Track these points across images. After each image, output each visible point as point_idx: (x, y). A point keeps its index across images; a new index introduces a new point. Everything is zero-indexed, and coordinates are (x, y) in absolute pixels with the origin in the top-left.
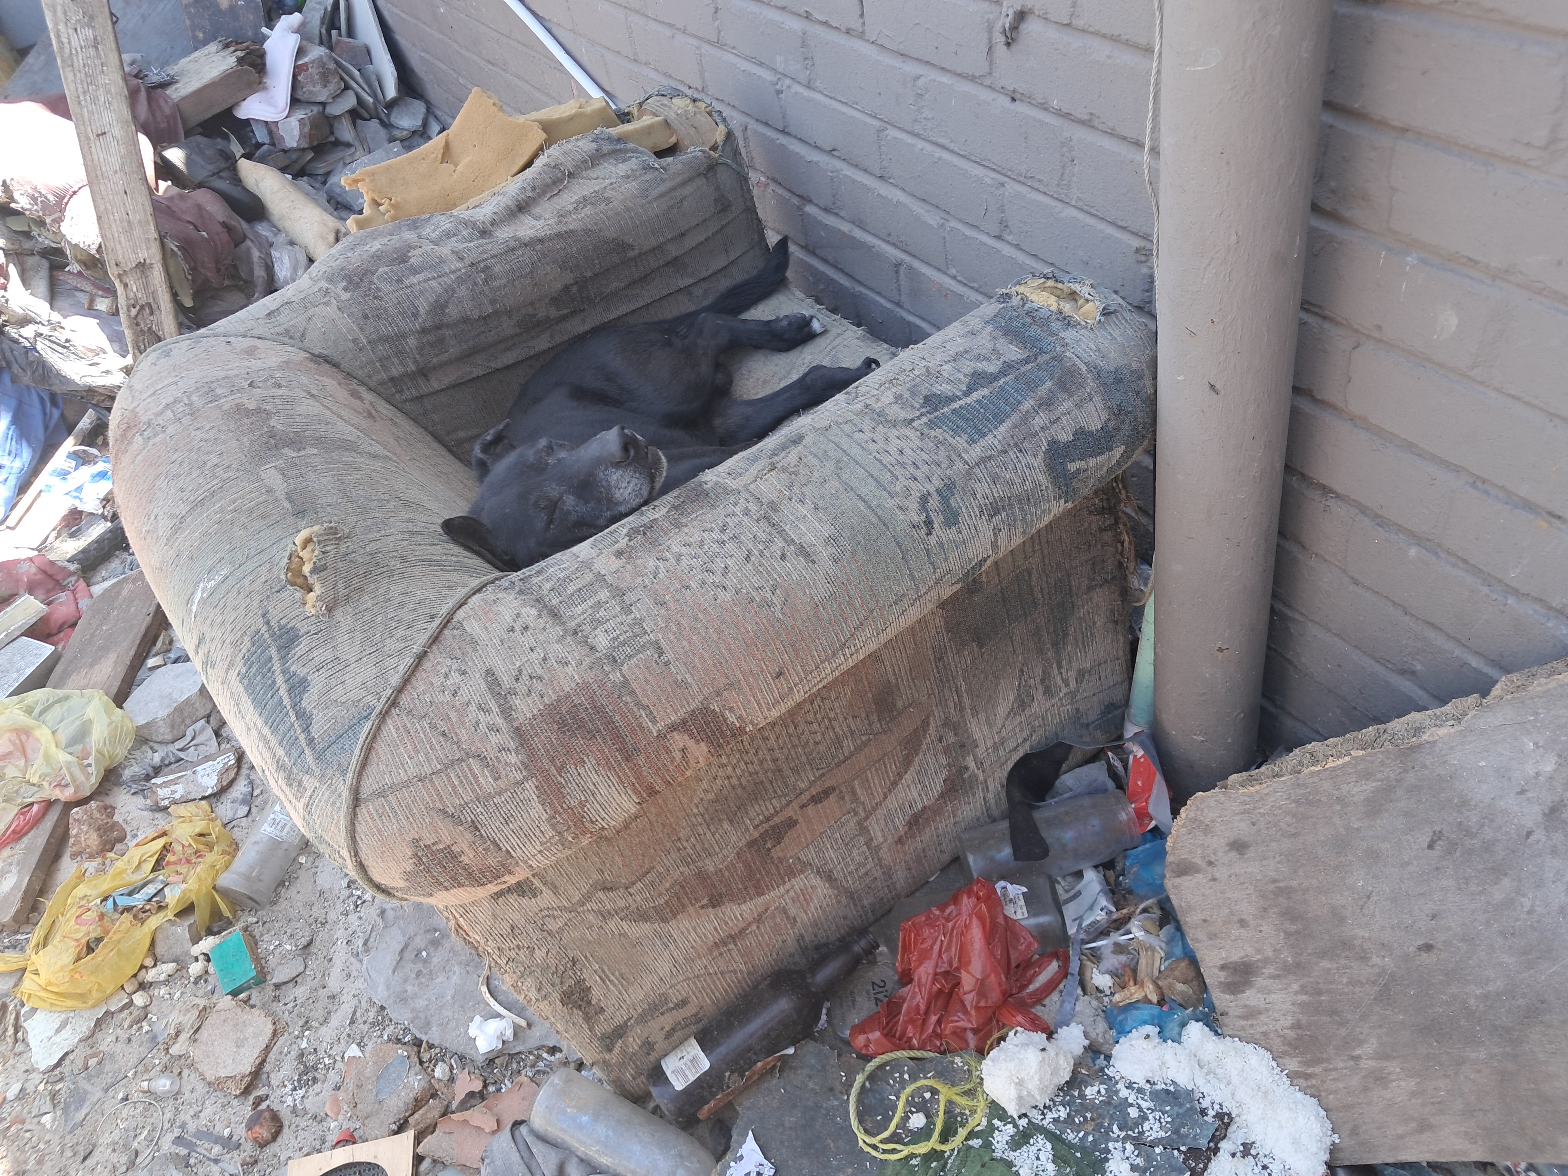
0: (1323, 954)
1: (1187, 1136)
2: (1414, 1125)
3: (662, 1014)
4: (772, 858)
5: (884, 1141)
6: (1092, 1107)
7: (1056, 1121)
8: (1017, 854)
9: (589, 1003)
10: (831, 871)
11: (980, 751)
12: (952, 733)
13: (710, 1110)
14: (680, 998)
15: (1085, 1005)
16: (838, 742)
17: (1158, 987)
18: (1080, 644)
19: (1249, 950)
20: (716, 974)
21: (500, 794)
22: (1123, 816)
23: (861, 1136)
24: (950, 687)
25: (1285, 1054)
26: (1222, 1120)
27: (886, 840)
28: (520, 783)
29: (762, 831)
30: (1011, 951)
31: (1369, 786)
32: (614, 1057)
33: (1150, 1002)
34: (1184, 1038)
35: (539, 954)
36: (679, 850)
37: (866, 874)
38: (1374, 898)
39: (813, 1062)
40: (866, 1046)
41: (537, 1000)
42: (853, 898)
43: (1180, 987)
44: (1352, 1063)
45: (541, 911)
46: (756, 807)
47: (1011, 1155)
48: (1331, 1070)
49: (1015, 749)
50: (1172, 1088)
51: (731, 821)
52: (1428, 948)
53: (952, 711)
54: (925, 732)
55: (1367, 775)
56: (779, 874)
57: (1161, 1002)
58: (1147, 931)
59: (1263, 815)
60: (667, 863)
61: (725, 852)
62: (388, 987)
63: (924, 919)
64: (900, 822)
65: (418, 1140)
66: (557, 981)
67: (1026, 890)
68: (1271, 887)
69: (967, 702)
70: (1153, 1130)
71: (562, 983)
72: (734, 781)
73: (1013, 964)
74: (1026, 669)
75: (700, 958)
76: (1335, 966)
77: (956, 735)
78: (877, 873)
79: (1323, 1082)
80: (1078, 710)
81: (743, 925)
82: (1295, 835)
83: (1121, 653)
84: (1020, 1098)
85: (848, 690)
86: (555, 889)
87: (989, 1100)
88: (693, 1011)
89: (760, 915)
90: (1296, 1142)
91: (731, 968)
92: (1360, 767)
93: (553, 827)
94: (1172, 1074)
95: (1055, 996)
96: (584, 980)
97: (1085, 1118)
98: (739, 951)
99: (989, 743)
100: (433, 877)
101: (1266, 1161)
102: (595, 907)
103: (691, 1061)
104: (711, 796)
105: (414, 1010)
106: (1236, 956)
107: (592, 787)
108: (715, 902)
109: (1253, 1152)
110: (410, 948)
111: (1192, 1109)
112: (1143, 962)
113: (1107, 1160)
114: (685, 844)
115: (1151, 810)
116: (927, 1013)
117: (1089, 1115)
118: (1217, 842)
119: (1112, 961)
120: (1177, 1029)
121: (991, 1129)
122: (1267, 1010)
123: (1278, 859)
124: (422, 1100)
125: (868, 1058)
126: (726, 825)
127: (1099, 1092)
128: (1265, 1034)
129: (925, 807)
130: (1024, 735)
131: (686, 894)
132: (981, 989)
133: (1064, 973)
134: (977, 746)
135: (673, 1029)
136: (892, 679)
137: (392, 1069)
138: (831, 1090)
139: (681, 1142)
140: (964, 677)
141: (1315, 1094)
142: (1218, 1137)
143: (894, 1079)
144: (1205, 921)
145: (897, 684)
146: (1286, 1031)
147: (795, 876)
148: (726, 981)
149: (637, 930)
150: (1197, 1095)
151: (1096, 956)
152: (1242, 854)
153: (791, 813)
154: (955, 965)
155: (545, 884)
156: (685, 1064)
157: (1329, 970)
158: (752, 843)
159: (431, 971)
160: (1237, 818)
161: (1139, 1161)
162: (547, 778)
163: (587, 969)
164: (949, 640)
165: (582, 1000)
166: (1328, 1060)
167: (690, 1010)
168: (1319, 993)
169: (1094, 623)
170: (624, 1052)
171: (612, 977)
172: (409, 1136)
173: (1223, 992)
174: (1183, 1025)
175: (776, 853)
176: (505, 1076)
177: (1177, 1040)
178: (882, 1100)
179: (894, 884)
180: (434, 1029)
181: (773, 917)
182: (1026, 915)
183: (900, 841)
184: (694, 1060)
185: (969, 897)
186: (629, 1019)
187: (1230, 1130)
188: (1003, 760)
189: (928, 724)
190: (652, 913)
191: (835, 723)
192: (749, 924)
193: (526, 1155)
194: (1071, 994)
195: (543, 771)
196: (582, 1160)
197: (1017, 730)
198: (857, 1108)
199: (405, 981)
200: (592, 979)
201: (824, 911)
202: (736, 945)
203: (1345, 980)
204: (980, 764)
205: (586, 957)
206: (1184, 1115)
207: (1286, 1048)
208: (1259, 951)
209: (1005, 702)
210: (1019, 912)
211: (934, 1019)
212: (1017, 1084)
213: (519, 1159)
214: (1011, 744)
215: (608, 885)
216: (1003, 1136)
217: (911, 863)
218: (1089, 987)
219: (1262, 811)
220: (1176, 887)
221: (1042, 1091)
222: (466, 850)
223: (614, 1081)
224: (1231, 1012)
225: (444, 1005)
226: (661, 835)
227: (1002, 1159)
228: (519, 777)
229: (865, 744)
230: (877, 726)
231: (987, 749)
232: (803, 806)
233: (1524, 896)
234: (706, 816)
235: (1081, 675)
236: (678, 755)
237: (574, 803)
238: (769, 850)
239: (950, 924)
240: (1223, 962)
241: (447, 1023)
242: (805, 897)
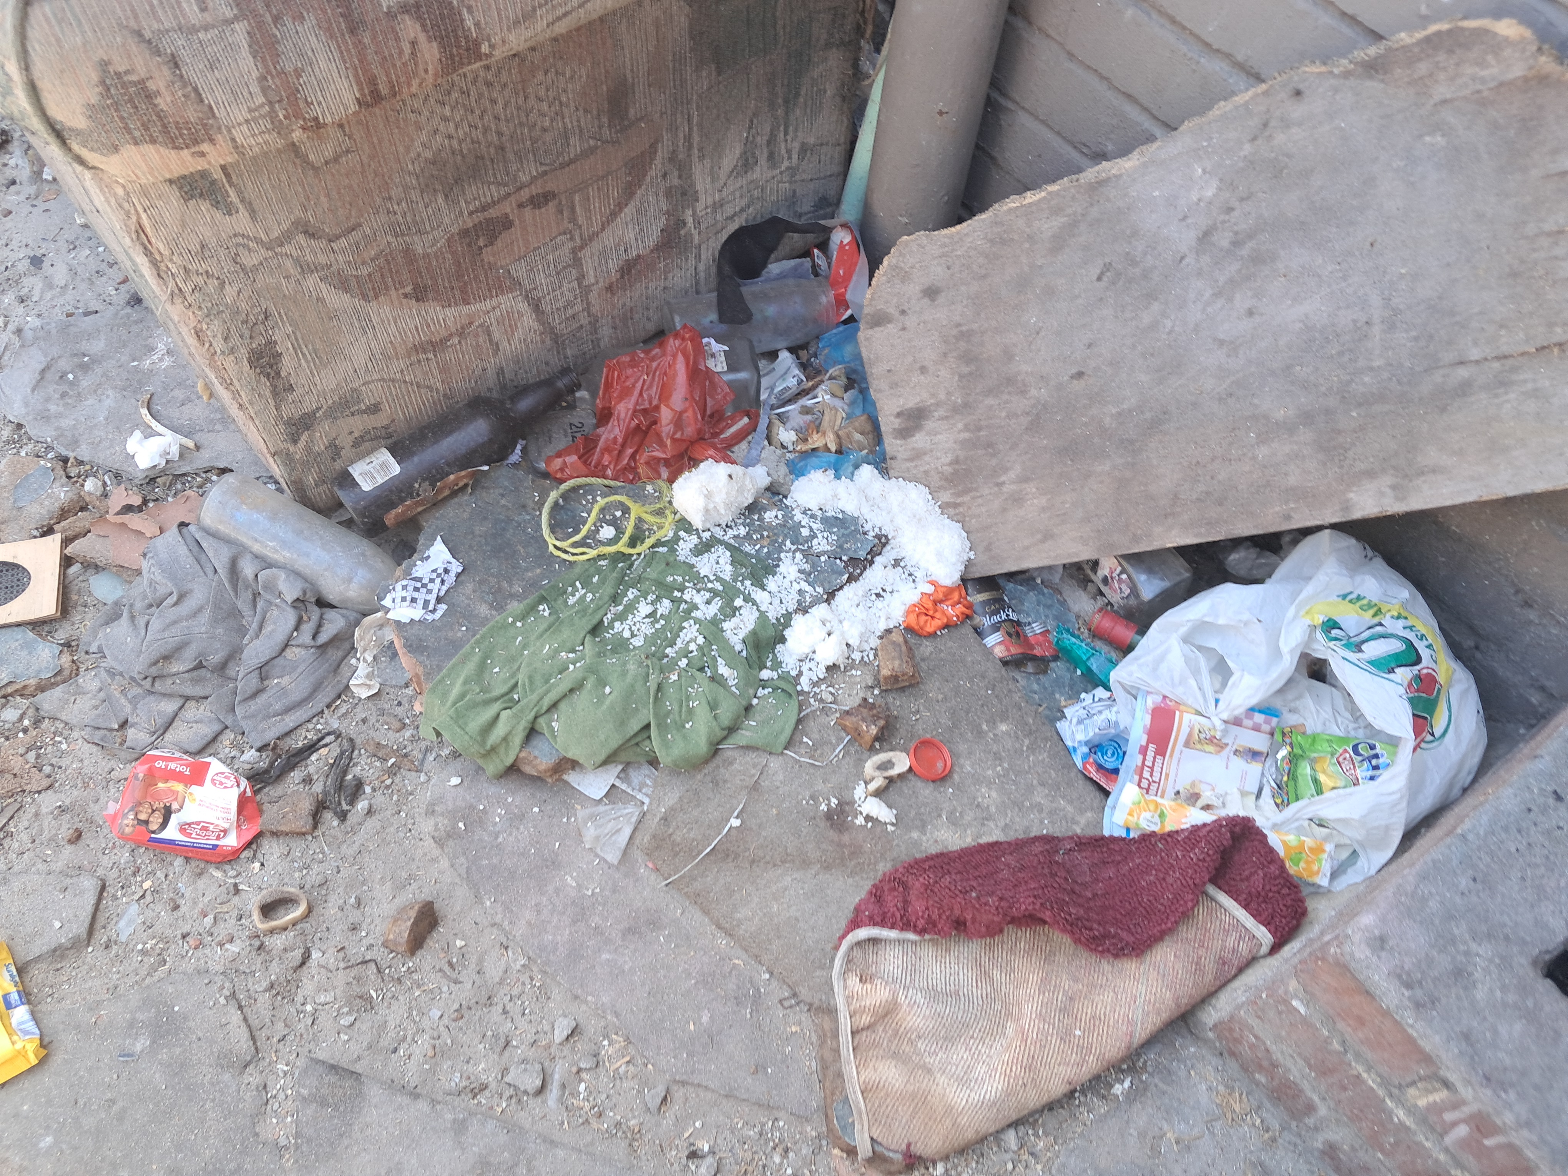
0: (989, 392)
1: (849, 549)
2: (1039, 536)
3: (353, 415)
4: (482, 260)
5: (575, 545)
6: (769, 528)
7: (735, 537)
8: (722, 319)
9: (278, 373)
10: (539, 300)
11: (700, 206)
12: (676, 174)
13: (397, 516)
14: (373, 402)
15: (769, 453)
16: (565, 135)
17: (838, 436)
18: (808, 111)
19: (925, 395)
20: (412, 384)
21: (206, 28)
22: (824, 300)
23: (551, 541)
24: (682, 112)
25: (941, 488)
26: (880, 540)
27: (597, 282)
28: (228, 22)
29: (476, 221)
30: (708, 399)
31: (1058, 222)
32: (298, 451)
33: (828, 450)
34: (855, 477)
35: (230, 291)
36: (389, 212)
37: (573, 316)
38: (1042, 334)
39: (506, 483)
40: (562, 470)
41: (223, 353)
42: (557, 342)
43: (857, 436)
44: (996, 489)
45: (235, 235)
46: (474, 188)
47: (693, 560)
48: (978, 497)
49: (731, 218)
50: (840, 516)
51: (446, 196)
52: (1080, 375)
53: (680, 144)
54: (652, 160)
55: (1057, 211)
56: (488, 284)
57: (839, 452)
58: (833, 395)
59: (958, 257)
60: (375, 226)
61: (435, 233)
62: (26, 405)
63: (628, 359)
64: (613, 265)
65: (66, 542)
66: (247, 333)
67: (727, 348)
68: (955, 332)
69: (696, 139)
70: (821, 544)
71: (251, 338)
72: (455, 143)
73: (708, 413)
74: (755, 121)
75: (398, 359)
76: (997, 402)
77: (680, 177)
78: (584, 320)
79: (970, 508)
80: (794, 192)
81: (446, 334)
82: (984, 277)
83: (842, 140)
84: (707, 511)
85: (584, 72)
86: (253, 213)
87: (678, 517)
88: (385, 422)
89: (463, 328)
90: (939, 555)
91: (427, 382)
92: (1053, 202)
93: (264, 90)
94: (841, 505)
95: (744, 445)
96: (275, 342)
97: (762, 536)
98: (438, 364)
99: (710, 201)
100: (122, 118)
101: (912, 570)
102: (295, 254)
103: (381, 465)
104: (428, 154)
105: (57, 428)
106: (911, 402)
107: (310, 53)
108: (420, 295)
109: (902, 564)
110: (53, 369)
111: (856, 531)
112: (826, 418)
113: (778, 566)
114: (396, 207)
115: (848, 296)
116: (623, 446)
117: (765, 533)
118: (913, 289)
119: (798, 420)
120: (851, 469)
121: (677, 539)
122: (931, 450)
123: (965, 302)
124: (69, 511)
125: (562, 481)
126: (440, 200)
127: (776, 517)
128: (926, 473)
129: (639, 256)
130: (743, 204)
131: (390, 270)
132: (678, 422)
133: (752, 428)
134: (697, 200)
135: (361, 437)
136: (629, 76)
137: (32, 480)
138: (524, 506)
139: (364, 546)
140: (698, 103)
141: (960, 520)
142: (874, 552)
143: (588, 501)
144: (889, 371)
145: (633, 84)
146: (945, 468)
147: (503, 293)
148: (421, 397)
149: (337, 300)
150: (861, 521)
151: (783, 418)
152: (933, 300)
153: (508, 210)
154: (655, 402)
155: (242, 201)
156: (374, 468)
157: (992, 406)
158: (464, 233)
159: (79, 394)
160: (935, 262)
161: (807, 567)
162: (260, 25)
163: (280, 329)
164: (691, 50)
165: (271, 367)
166: (976, 490)
167: (380, 420)
168: (979, 429)
169: (825, 91)
170: (308, 449)
171: (305, 349)
172: (57, 538)
173: (895, 438)
174: (857, 467)
175: (487, 255)
176: (168, 495)
177: (851, 477)
178: (574, 517)
179: (599, 340)
180: (84, 447)
181: (477, 335)
182: (726, 369)
183: (610, 288)
184: (384, 466)
185: (675, 339)
186: (318, 409)
187: (885, 550)
188: (719, 226)
189: (655, 152)
190: (353, 283)
191: (565, 110)
192: (451, 335)
193: (196, 549)
194: (758, 444)
195: (256, 15)
196: (256, 557)
197: (738, 194)
198: (549, 520)
199: (48, 400)
200: (284, 346)
201: (527, 346)
202: (435, 356)
203: (1004, 414)
204: (697, 223)
205: (279, 314)
206: (848, 535)
207: (943, 483)
208: (933, 395)
209: (730, 158)
210: (719, 365)
211: (630, 451)
212: (706, 496)
213: (187, 552)
214: (729, 210)
215: (311, 230)
216: (687, 545)
217: (617, 321)
218: (774, 441)
219: (959, 253)
220: (867, 339)
221: (728, 506)
222: (163, 90)
223: (294, 482)
224: (900, 456)
225: (96, 425)
226: (371, 185)
227: (684, 562)
228: (229, 14)
229: (592, 150)
230: (606, 132)
231: (706, 208)
232: (521, 206)
233: (1168, 317)
234: (421, 179)
235: (804, 150)
236: (407, 49)
237: (289, 68)
238: (480, 248)
239: (655, 364)
240: (899, 410)
241: (100, 442)
242: (510, 322)
